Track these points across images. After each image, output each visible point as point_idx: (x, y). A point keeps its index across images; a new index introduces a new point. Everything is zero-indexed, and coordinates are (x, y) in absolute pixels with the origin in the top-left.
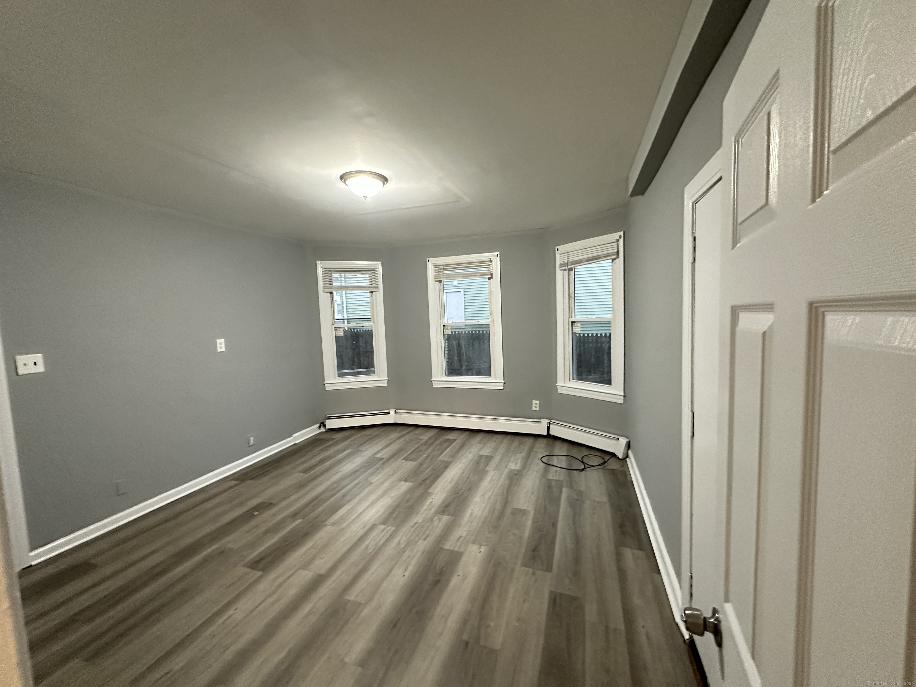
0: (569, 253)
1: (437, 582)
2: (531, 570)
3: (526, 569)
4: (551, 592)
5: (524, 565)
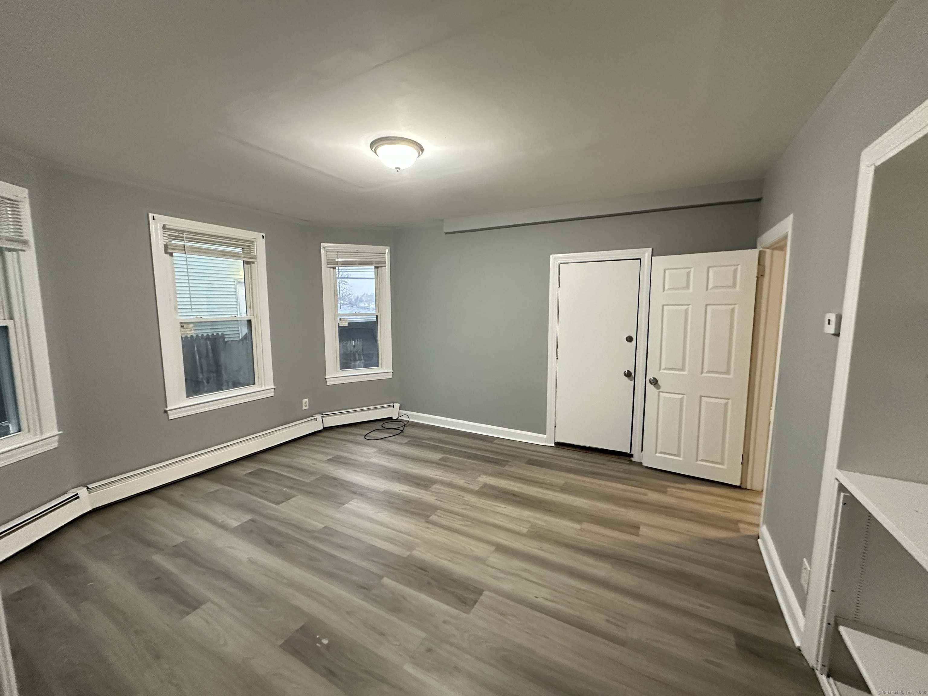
0: (339, 253)
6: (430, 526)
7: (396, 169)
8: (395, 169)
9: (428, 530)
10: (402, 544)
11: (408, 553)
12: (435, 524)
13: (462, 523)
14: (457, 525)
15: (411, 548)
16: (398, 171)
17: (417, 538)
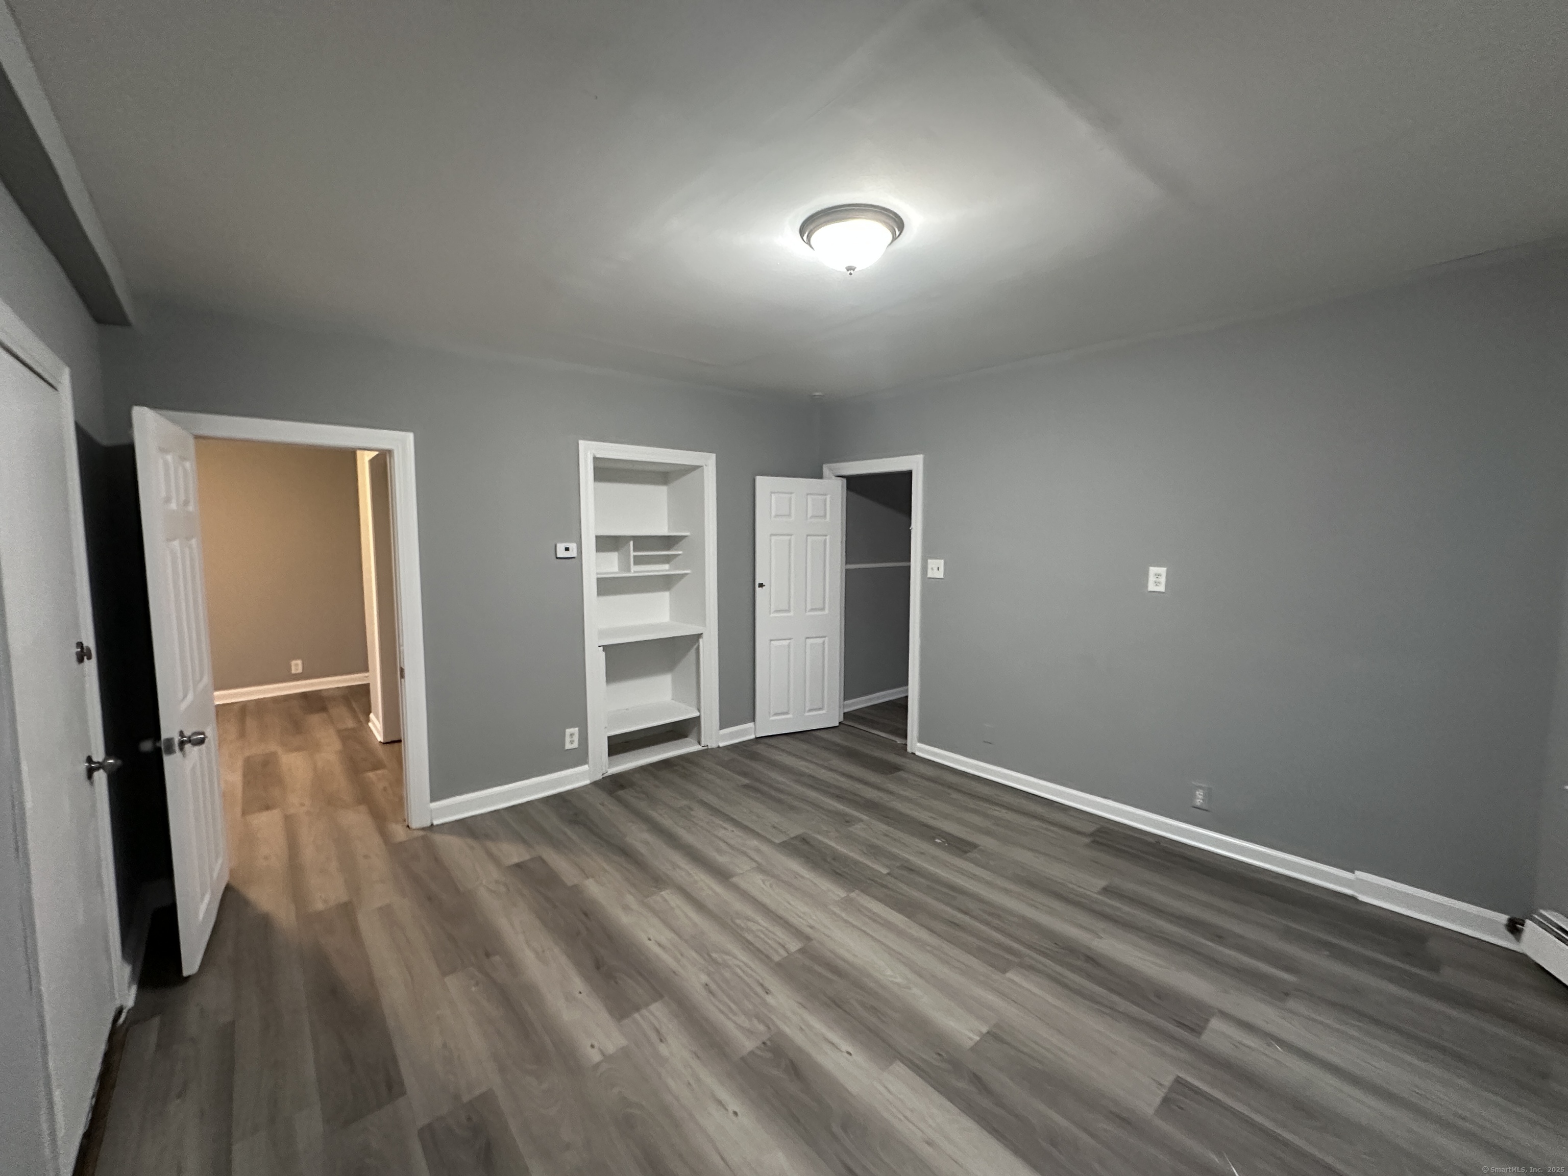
1: (598, 965)
2: (466, 1098)
3: (477, 1092)
4: (403, 1093)
5: (487, 1098)
6: (808, 931)
7: (848, 270)
8: (845, 270)
9: (813, 923)
10: (860, 910)
11: (853, 895)
12: (797, 933)
13: (750, 924)
14: (761, 921)
15: (847, 903)
16: (851, 274)
17: (835, 914)
